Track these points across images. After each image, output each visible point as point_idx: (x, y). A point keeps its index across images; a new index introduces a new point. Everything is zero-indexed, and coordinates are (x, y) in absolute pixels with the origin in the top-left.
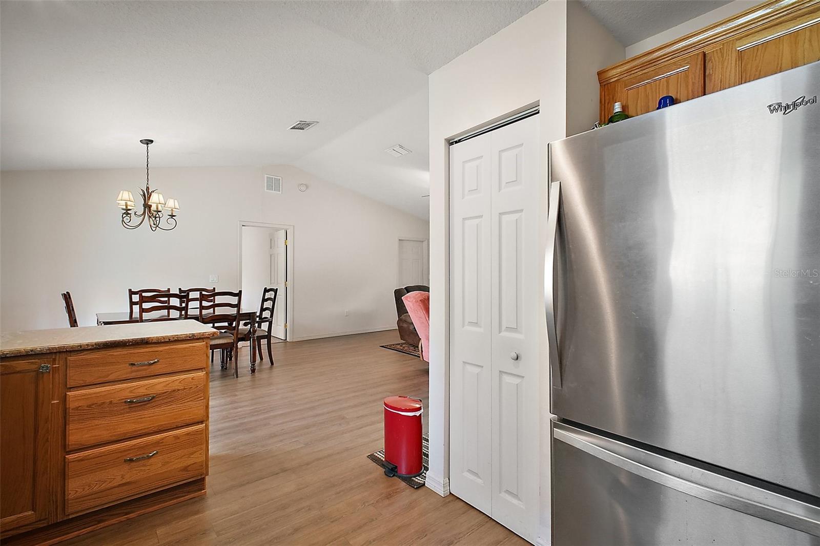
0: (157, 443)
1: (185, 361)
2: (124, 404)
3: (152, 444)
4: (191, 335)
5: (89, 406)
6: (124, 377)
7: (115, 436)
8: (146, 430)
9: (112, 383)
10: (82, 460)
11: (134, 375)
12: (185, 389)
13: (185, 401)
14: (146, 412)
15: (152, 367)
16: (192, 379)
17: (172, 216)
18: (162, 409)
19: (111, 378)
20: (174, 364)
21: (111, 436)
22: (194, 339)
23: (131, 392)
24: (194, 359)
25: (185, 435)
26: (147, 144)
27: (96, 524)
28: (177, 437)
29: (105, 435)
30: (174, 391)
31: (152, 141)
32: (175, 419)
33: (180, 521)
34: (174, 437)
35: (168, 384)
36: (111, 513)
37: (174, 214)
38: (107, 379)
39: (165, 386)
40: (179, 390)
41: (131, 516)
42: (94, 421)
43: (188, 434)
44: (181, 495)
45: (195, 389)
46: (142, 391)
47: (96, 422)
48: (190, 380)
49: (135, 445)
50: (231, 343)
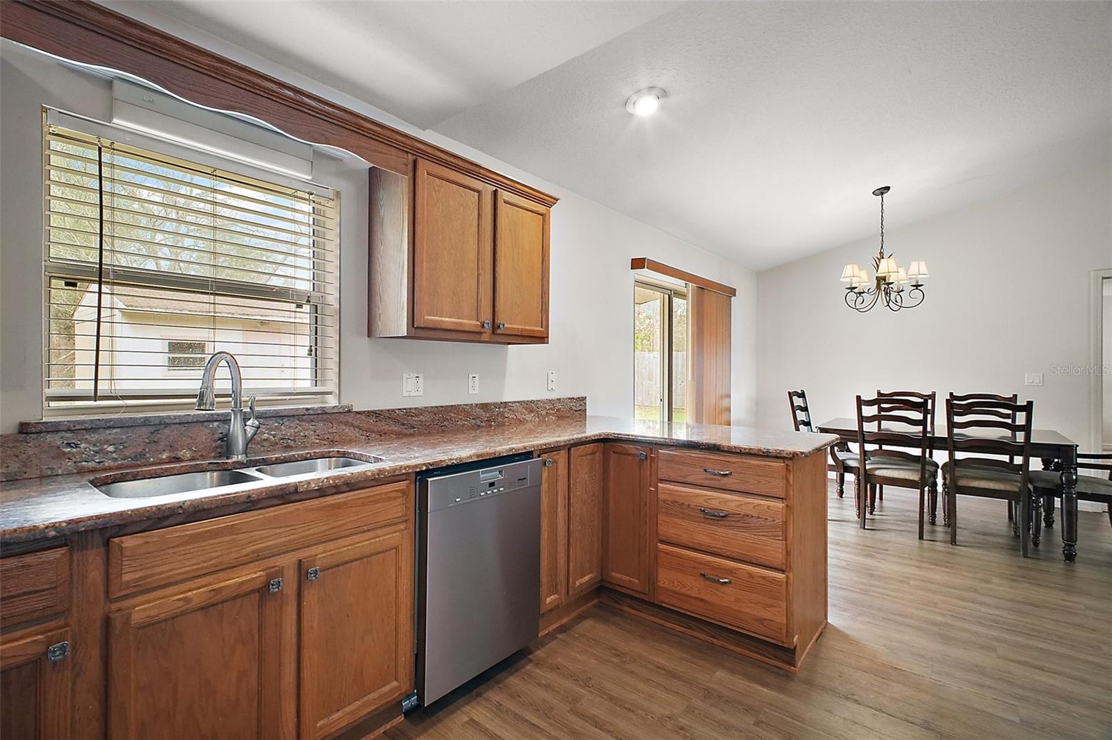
0: (731, 572)
1: (759, 482)
2: (699, 512)
3: (725, 569)
4: (765, 451)
5: (673, 502)
6: (699, 482)
7: (692, 542)
8: (719, 551)
9: (693, 486)
10: (667, 553)
11: (707, 483)
12: (759, 518)
13: (761, 534)
14: (719, 529)
15: (726, 478)
16: (768, 508)
17: (917, 286)
18: (735, 532)
19: (689, 480)
20: (747, 482)
21: (690, 541)
22: (768, 456)
23: (705, 501)
24: (770, 482)
25: (760, 576)
26: (882, 194)
27: (685, 628)
28: (751, 575)
29: (685, 538)
30: (747, 516)
31: (888, 188)
32: (749, 551)
33: (743, 680)
34: (748, 573)
35: (741, 505)
36: (701, 627)
37: (919, 284)
38: (685, 480)
39: (738, 506)
40: (752, 517)
41: (715, 641)
42: (676, 520)
43: (764, 578)
44: (765, 653)
45: (772, 523)
46: (715, 504)
47: (678, 521)
48: (766, 507)
49: (709, 562)
50: (1015, 492)
